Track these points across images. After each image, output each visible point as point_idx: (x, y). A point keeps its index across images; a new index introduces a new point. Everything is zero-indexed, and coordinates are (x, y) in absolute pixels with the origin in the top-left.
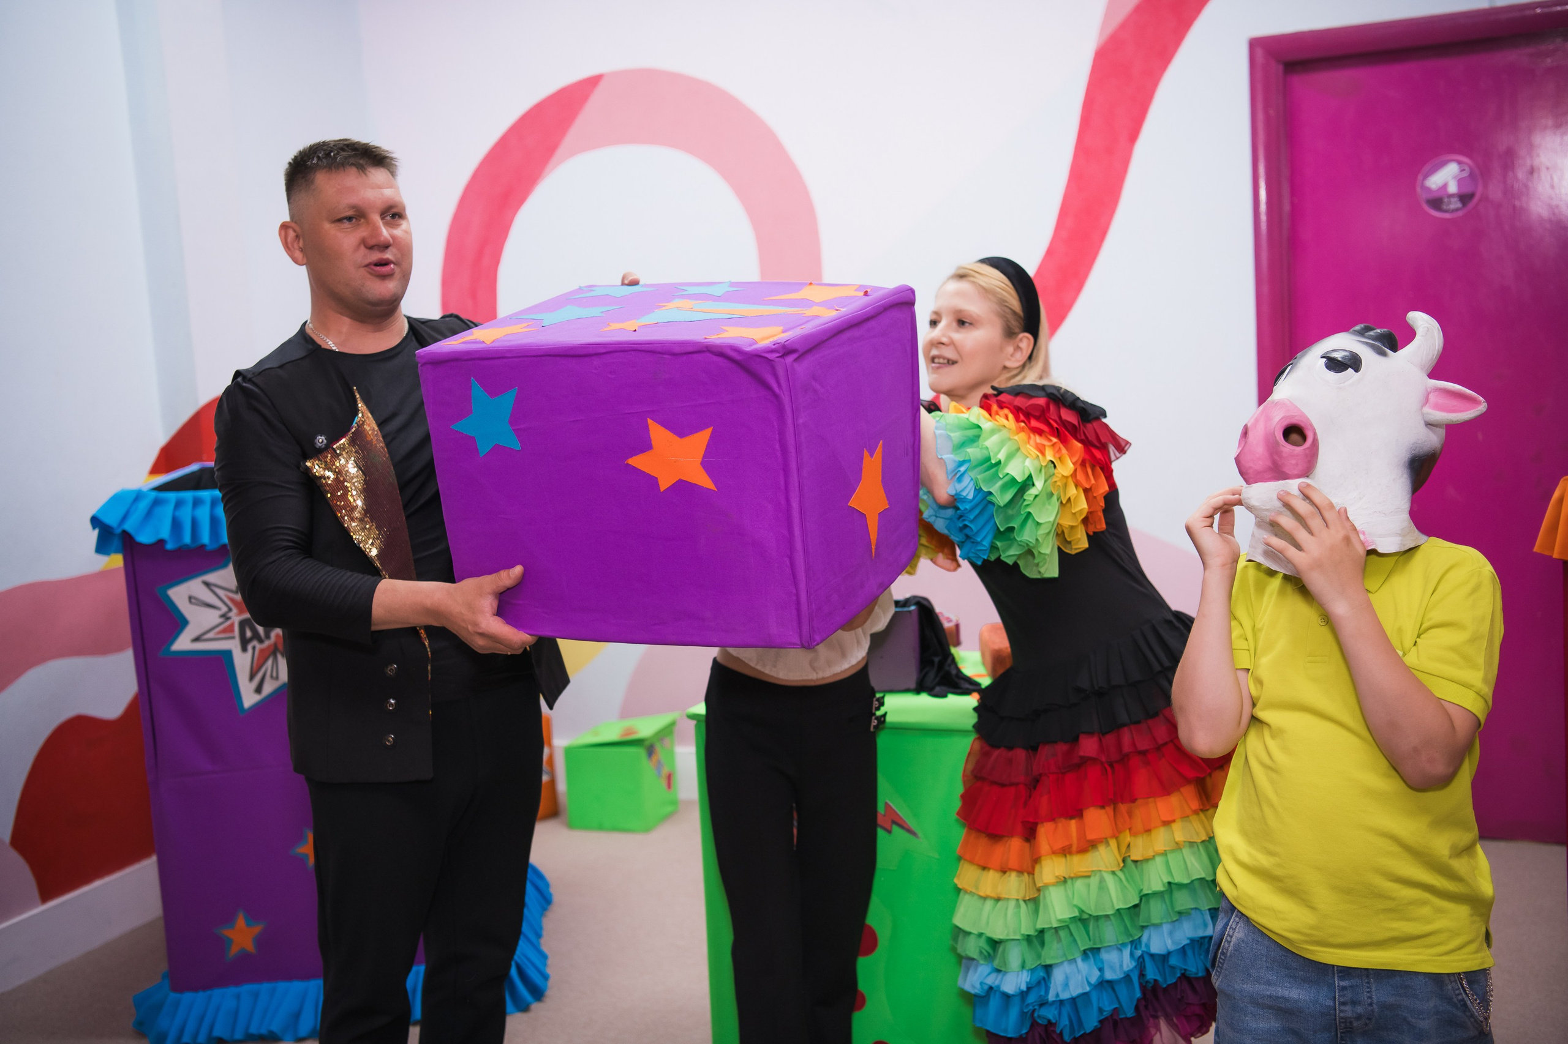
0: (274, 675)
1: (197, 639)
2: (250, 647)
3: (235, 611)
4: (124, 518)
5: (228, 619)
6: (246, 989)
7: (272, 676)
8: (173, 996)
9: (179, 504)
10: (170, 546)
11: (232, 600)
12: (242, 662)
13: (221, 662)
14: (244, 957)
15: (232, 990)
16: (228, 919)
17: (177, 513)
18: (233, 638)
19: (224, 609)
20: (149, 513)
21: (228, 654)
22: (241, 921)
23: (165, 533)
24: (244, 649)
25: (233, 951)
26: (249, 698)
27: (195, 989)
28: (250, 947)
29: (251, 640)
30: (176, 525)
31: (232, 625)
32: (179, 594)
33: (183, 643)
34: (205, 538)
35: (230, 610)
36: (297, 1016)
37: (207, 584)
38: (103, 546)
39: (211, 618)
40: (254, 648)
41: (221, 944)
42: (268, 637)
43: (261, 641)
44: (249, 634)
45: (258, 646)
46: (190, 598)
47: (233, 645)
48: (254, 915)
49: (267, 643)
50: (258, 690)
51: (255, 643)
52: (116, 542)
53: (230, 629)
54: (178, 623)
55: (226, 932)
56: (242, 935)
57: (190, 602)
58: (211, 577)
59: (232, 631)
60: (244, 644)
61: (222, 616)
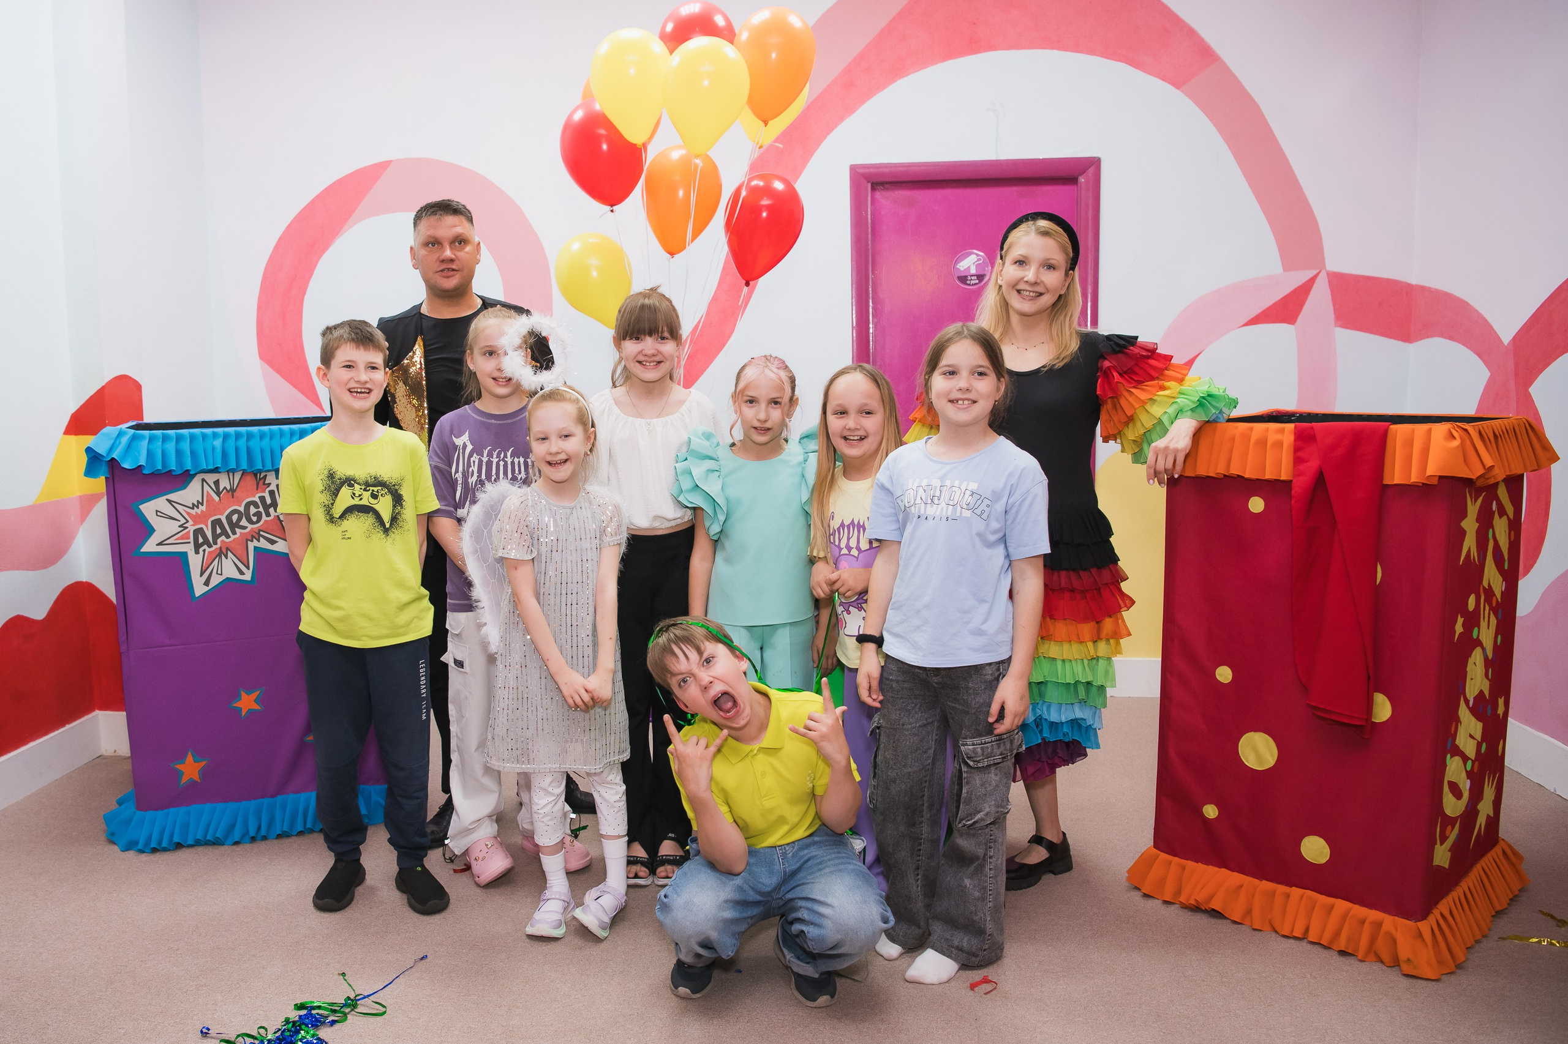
0: (219, 572)
1: (160, 544)
2: (201, 550)
3: (191, 522)
4: (111, 450)
5: (186, 528)
6: (195, 808)
7: (217, 573)
8: (139, 813)
9: (151, 439)
10: (145, 472)
11: (188, 513)
12: (195, 562)
13: (181, 559)
14: (193, 784)
15: (182, 810)
16: (181, 756)
17: (150, 446)
18: (189, 543)
19: (183, 521)
20: (129, 446)
21: (185, 554)
22: (189, 758)
23: (142, 462)
24: (197, 552)
25: (184, 780)
26: (199, 589)
27: (157, 809)
28: (196, 777)
29: (202, 544)
30: (150, 454)
31: (189, 531)
32: (148, 509)
33: (150, 546)
34: (173, 465)
35: (187, 521)
36: (231, 827)
37: (169, 501)
38: (90, 471)
39: (174, 527)
40: (204, 551)
41: (177, 774)
42: (215, 543)
43: (210, 546)
44: (201, 540)
45: (208, 550)
46: (157, 511)
47: (189, 549)
48: (199, 754)
49: (215, 547)
50: (207, 583)
51: (205, 547)
52: (104, 468)
53: (187, 536)
54: (147, 530)
55: (179, 767)
56: (190, 768)
57: (157, 515)
58: (171, 496)
59: (189, 538)
60: (197, 547)
61: (180, 526)
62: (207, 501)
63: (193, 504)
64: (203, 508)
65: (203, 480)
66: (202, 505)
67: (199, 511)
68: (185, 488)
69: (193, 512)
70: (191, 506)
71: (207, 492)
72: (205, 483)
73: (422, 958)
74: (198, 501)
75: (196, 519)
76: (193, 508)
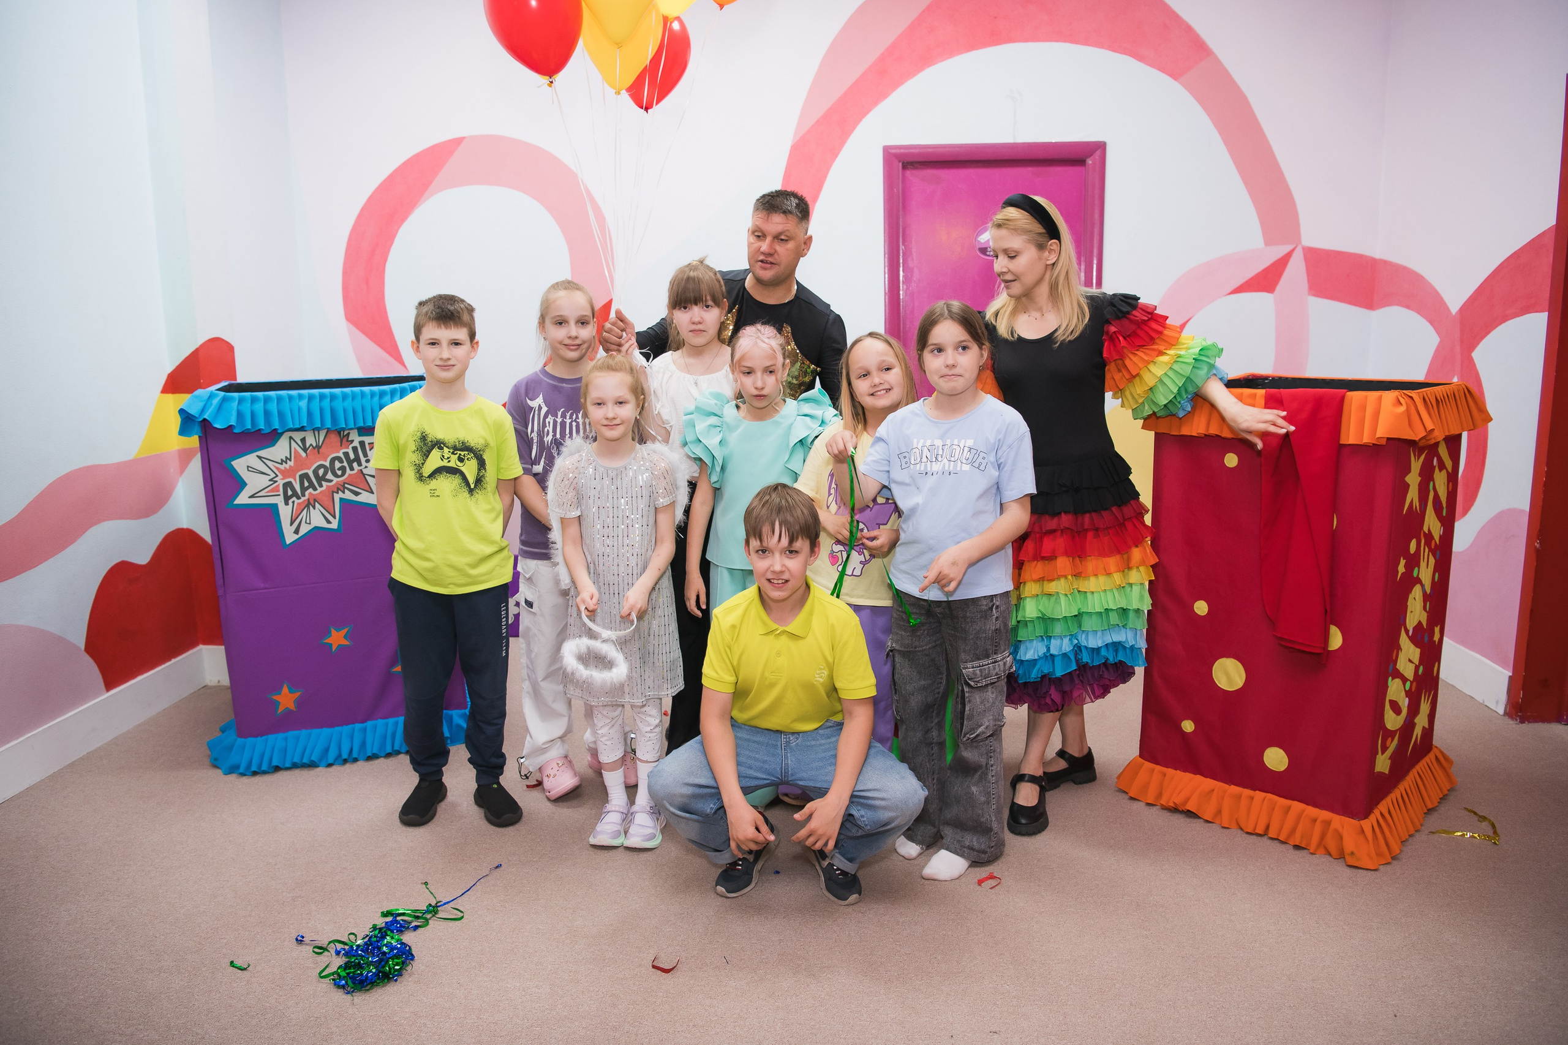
0: (308, 521)
1: (252, 497)
2: (290, 502)
3: (280, 476)
4: (203, 411)
5: (276, 482)
6: (291, 734)
7: (306, 523)
8: (240, 740)
9: (241, 401)
10: (236, 431)
12: (285, 512)
13: (270, 513)
14: (288, 713)
15: (281, 736)
16: (277, 688)
17: (240, 408)
18: (279, 495)
19: (273, 475)
20: (220, 408)
21: (276, 506)
22: (285, 689)
23: (233, 422)
24: (287, 504)
25: (280, 710)
26: (290, 537)
27: (256, 736)
28: (292, 706)
29: (291, 497)
30: (240, 415)
31: (278, 485)
32: (240, 465)
33: (243, 499)
34: (261, 425)
35: (277, 476)
36: (327, 750)
37: (260, 457)
38: (184, 431)
39: (264, 481)
40: (293, 502)
41: (274, 705)
42: (304, 495)
43: (299, 498)
44: (290, 493)
45: (297, 501)
46: (248, 467)
47: (279, 500)
48: (294, 685)
49: (303, 499)
50: (297, 532)
52: (197, 428)
53: (277, 489)
54: (239, 485)
55: (275, 697)
56: (286, 699)
57: (248, 470)
58: (262, 453)
59: (279, 491)
60: (287, 499)
61: (270, 480)
62: (295, 457)
63: (282, 460)
64: (291, 463)
65: (291, 438)
66: (290, 460)
67: (287, 466)
68: (274, 446)
69: (282, 467)
70: (280, 462)
71: (295, 449)
72: (292, 441)
73: (497, 867)
74: (286, 458)
75: (285, 474)
76: (282, 464)
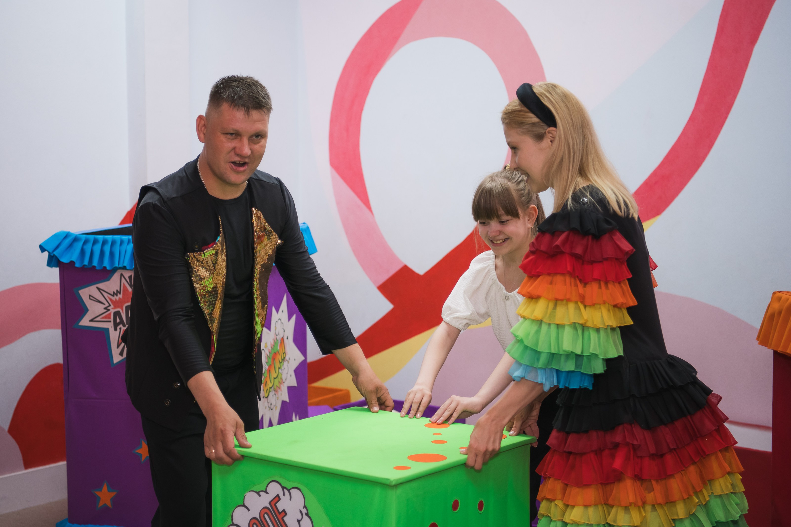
1: (92, 321)
2: (118, 328)
3: (112, 306)
4: (57, 247)
5: (109, 310)
8: (70, 525)
10: (77, 265)
11: (111, 299)
12: (114, 336)
13: (103, 334)
14: (106, 509)
16: (99, 486)
18: (110, 321)
19: (107, 305)
21: (107, 330)
22: (105, 488)
24: (115, 329)
25: (101, 504)
26: (116, 358)
27: (82, 525)
28: (109, 504)
29: (119, 324)
30: (82, 254)
31: (110, 314)
32: (85, 293)
33: (85, 322)
34: (95, 263)
35: (110, 305)
37: (99, 289)
38: (49, 263)
39: (100, 309)
40: (120, 329)
41: (95, 499)
42: (128, 323)
43: (124, 326)
44: (118, 320)
45: (123, 328)
46: (90, 296)
47: (110, 326)
48: (112, 486)
49: (127, 326)
50: (121, 354)
51: (121, 326)
53: (108, 316)
54: (82, 310)
55: (98, 493)
56: (105, 496)
57: (90, 298)
58: (101, 285)
59: (110, 318)
60: (116, 325)
61: (105, 308)
62: (123, 291)
63: (114, 292)
64: (120, 296)
65: (122, 275)
66: (120, 294)
67: (117, 298)
68: (109, 280)
69: (113, 298)
70: (112, 294)
71: (124, 284)
72: (123, 278)
74: (117, 291)
75: (117, 304)
76: (113, 296)
